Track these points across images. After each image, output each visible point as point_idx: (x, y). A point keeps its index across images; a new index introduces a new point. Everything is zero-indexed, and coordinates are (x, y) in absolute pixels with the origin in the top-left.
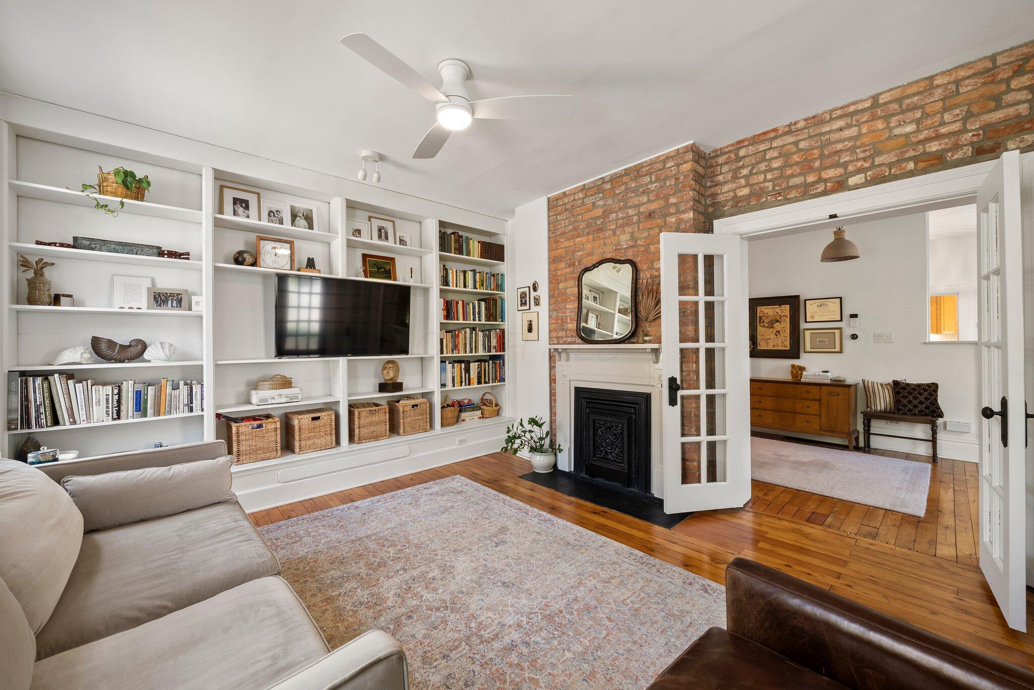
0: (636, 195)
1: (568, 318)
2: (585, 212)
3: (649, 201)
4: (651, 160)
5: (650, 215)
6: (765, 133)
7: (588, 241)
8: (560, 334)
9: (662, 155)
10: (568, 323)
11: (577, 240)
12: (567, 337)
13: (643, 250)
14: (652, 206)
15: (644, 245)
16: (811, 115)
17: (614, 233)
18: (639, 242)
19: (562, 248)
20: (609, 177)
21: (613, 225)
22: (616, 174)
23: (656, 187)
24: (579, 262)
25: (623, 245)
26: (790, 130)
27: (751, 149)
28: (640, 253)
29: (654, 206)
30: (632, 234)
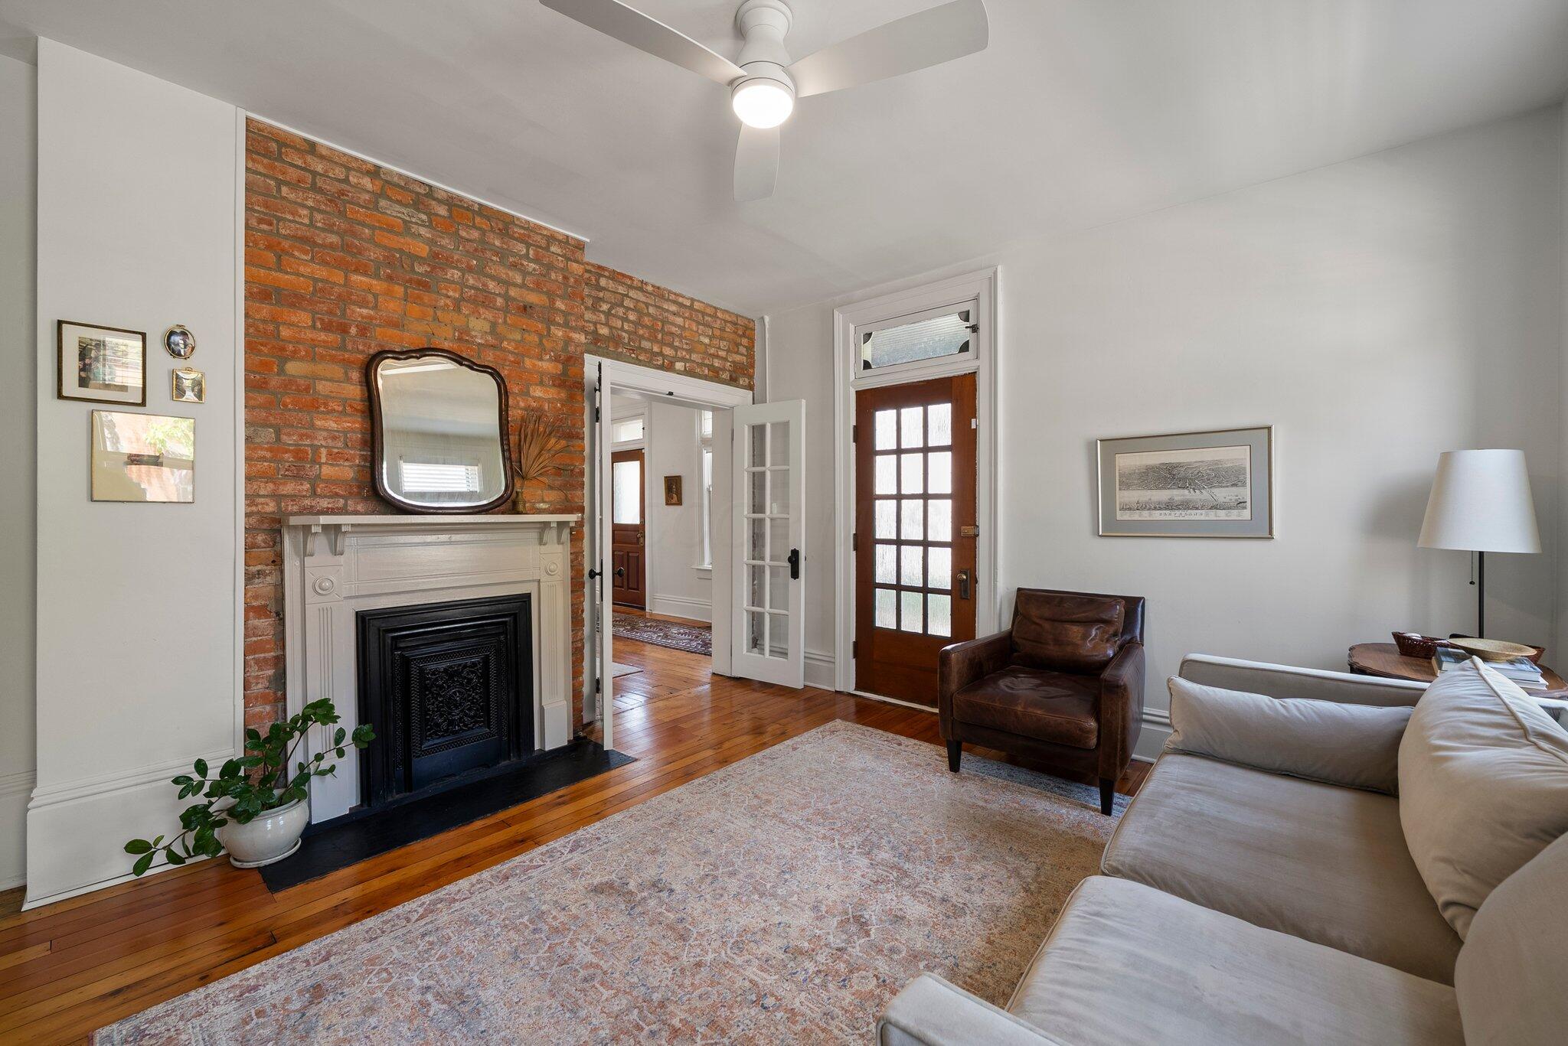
0: (501, 263)
1: (324, 451)
2: (381, 228)
3: (523, 286)
4: (528, 222)
5: (525, 308)
6: (623, 275)
7: (389, 293)
8: (289, 488)
9: (546, 229)
10: (321, 464)
11: (356, 278)
12: (314, 494)
13: (513, 359)
14: (529, 296)
15: (515, 353)
16: (657, 285)
17: (457, 308)
18: (505, 344)
19: (298, 274)
20: (445, 195)
21: (454, 291)
22: (461, 199)
23: (534, 270)
24: (363, 331)
25: (476, 336)
26: (641, 287)
27: (611, 285)
28: (508, 363)
29: (533, 298)
30: (494, 325)
